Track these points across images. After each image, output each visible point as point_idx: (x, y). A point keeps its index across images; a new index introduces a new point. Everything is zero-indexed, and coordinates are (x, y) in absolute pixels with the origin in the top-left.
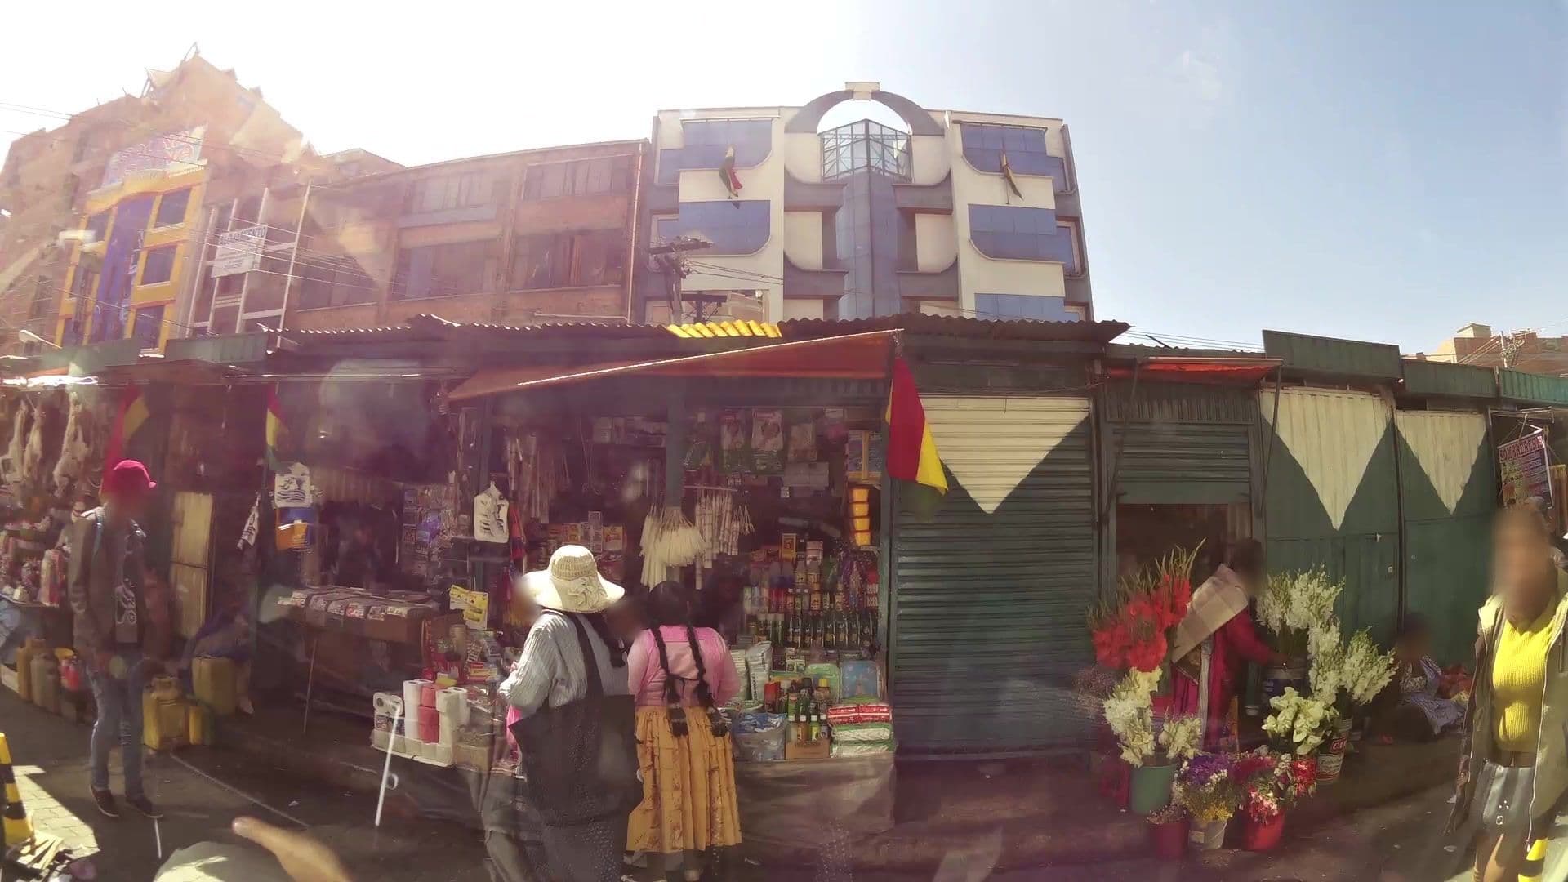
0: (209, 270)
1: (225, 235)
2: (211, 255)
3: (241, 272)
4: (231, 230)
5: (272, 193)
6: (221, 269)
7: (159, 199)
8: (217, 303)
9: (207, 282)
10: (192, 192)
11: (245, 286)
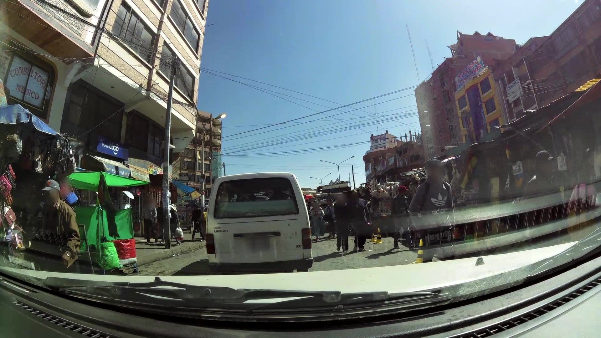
0: (508, 100)
1: (507, 87)
2: (506, 95)
3: (518, 97)
4: (508, 85)
5: (514, 67)
6: (511, 99)
7: (479, 86)
8: (515, 111)
9: (509, 105)
10: (489, 78)
11: (521, 101)
